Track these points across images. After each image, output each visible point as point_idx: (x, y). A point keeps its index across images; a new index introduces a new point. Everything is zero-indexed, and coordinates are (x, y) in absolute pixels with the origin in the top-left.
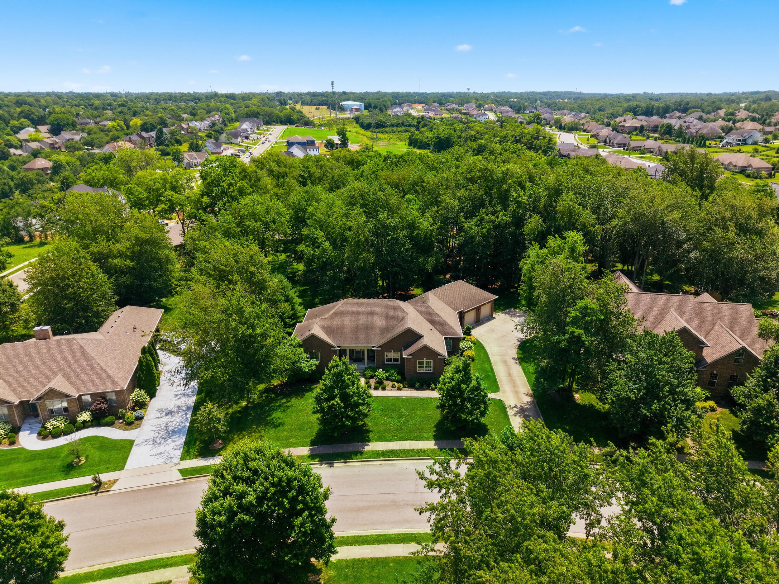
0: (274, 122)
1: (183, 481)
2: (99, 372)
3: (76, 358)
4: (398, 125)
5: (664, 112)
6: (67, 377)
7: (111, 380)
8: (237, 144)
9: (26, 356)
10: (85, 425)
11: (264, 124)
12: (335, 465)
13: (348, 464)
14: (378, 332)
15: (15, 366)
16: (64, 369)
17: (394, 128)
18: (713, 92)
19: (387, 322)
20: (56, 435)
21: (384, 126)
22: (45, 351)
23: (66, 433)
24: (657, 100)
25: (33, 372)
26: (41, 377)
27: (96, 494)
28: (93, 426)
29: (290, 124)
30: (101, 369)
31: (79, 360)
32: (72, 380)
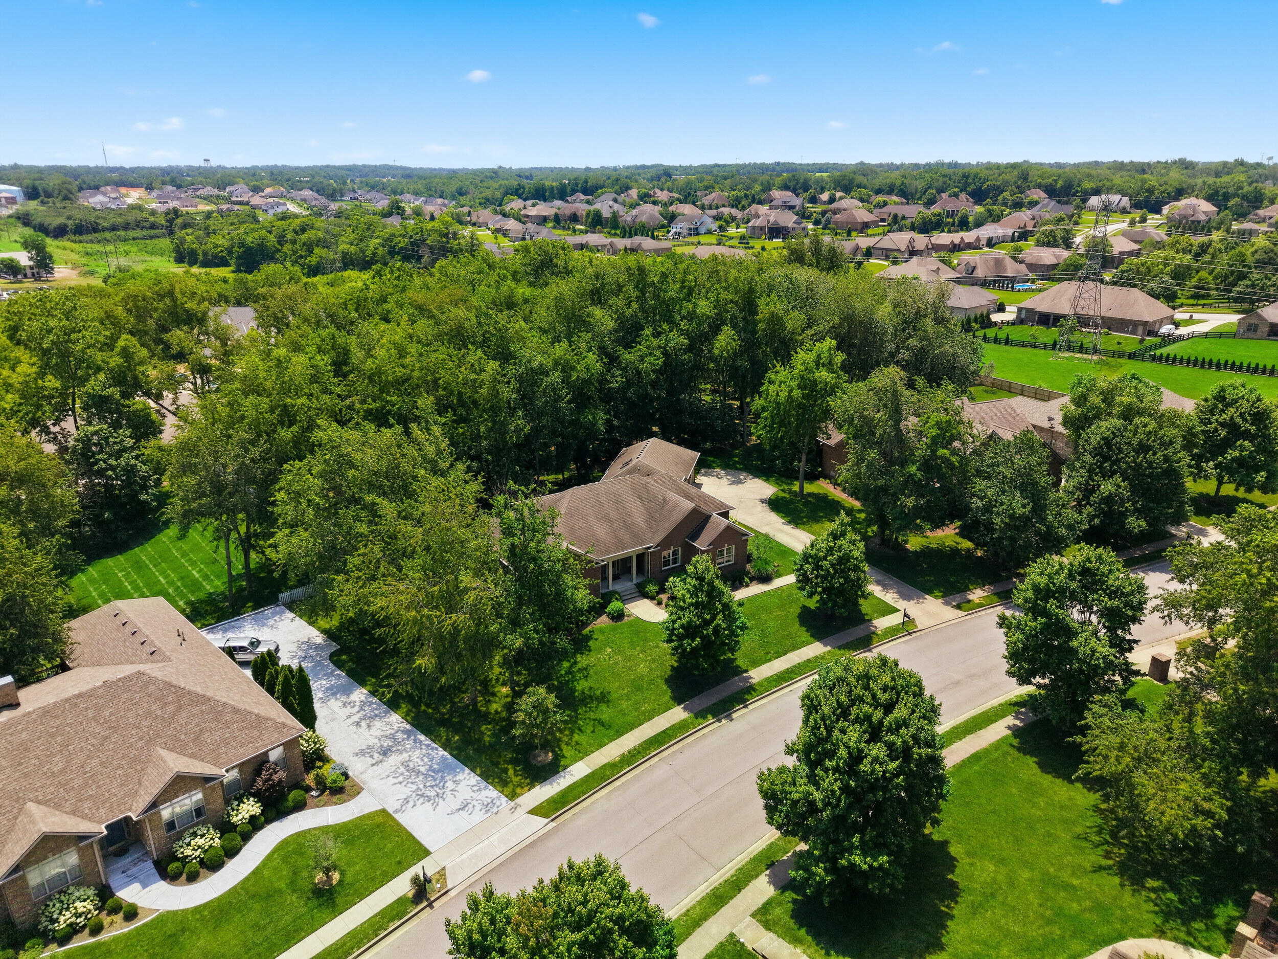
1: (553, 824)
2: (236, 718)
3: (170, 708)
4: (127, 227)
5: (562, 193)
6: (179, 748)
7: (269, 723)
9: (52, 736)
10: (255, 825)
12: (734, 716)
13: (750, 707)
14: (643, 525)
15: (41, 765)
16: (158, 736)
17: (122, 233)
18: (594, 166)
19: (647, 509)
20: (212, 864)
21: (96, 230)
22: (90, 714)
23: (231, 852)
24: (527, 178)
25: (94, 762)
26: (119, 767)
27: (430, 905)
28: (269, 821)
30: (236, 711)
31: (180, 708)
32: (192, 749)
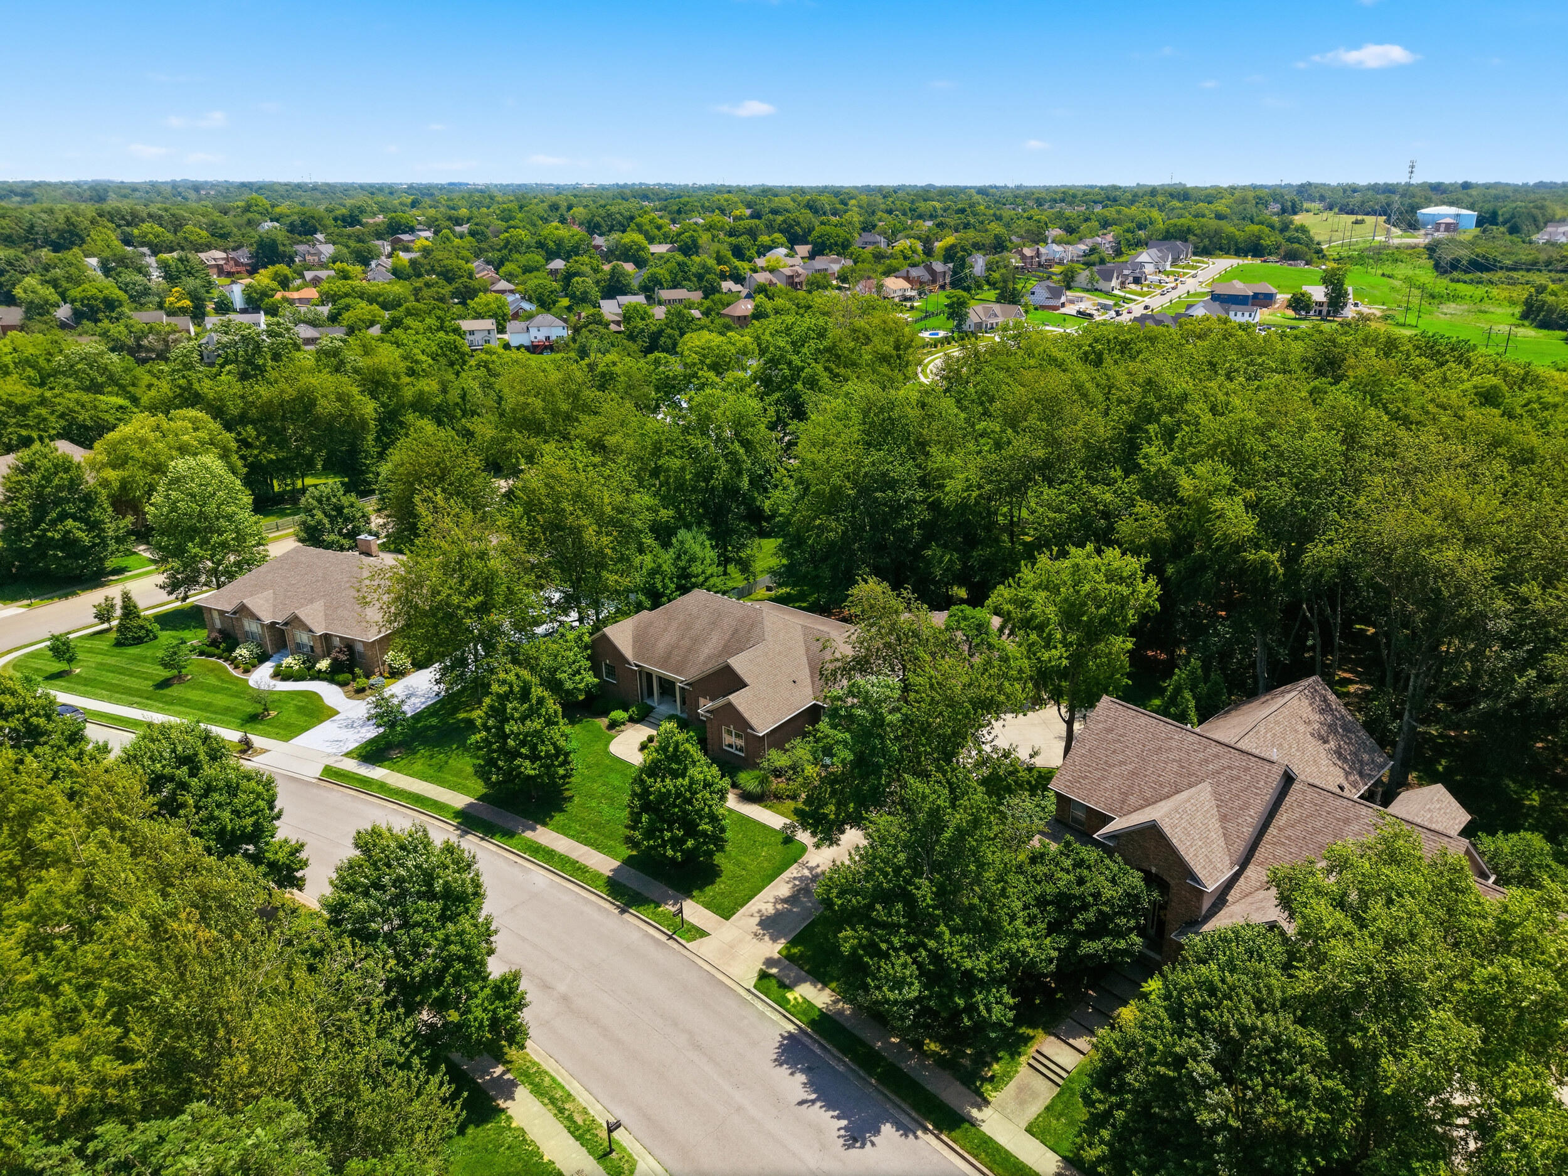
0: (1221, 249)
1: (314, 781)
3: (348, 585)
7: (365, 624)
8: (1107, 293)
10: (320, 675)
11: (1195, 254)
16: (330, 595)
20: (286, 676)
23: (293, 678)
29: (1254, 256)
32: (329, 612)
